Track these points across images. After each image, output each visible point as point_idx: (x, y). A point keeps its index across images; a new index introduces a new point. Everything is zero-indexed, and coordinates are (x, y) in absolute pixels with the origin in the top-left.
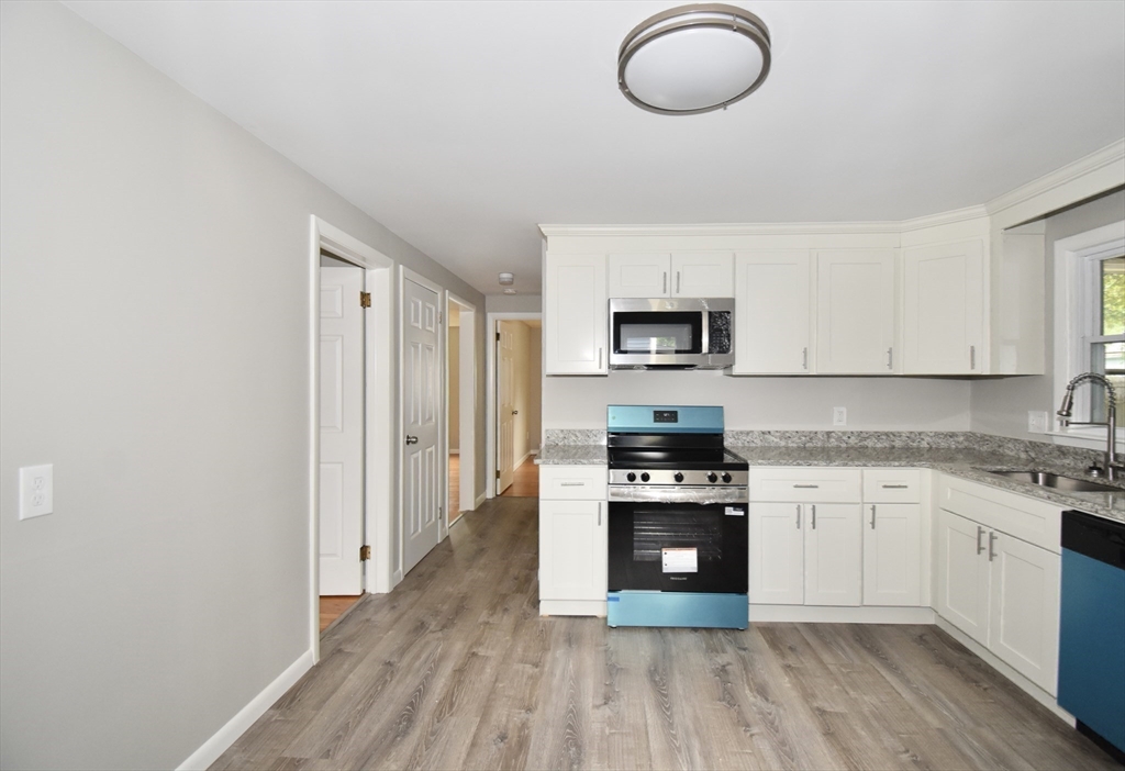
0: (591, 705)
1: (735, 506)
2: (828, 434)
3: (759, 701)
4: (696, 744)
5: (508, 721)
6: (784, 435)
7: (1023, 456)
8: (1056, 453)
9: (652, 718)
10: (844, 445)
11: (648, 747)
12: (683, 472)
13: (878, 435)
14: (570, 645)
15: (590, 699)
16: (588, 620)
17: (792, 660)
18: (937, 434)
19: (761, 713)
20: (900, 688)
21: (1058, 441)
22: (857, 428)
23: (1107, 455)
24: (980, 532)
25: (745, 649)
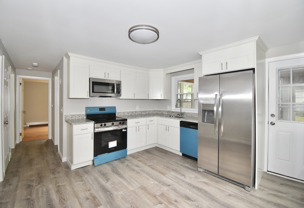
0: (105, 183)
1: (125, 129)
2: (136, 112)
3: (138, 168)
4: (133, 180)
5: (86, 195)
6: (128, 113)
7: (167, 113)
8: (172, 113)
9: (120, 179)
10: (138, 114)
11: (124, 184)
12: (114, 122)
13: (144, 112)
14: (87, 174)
15: (104, 182)
16: (87, 167)
17: (139, 159)
18: (153, 111)
19: (140, 170)
20: (158, 158)
21: (172, 111)
22: (140, 110)
23: (180, 113)
24: (166, 127)
25: (129, 160)
